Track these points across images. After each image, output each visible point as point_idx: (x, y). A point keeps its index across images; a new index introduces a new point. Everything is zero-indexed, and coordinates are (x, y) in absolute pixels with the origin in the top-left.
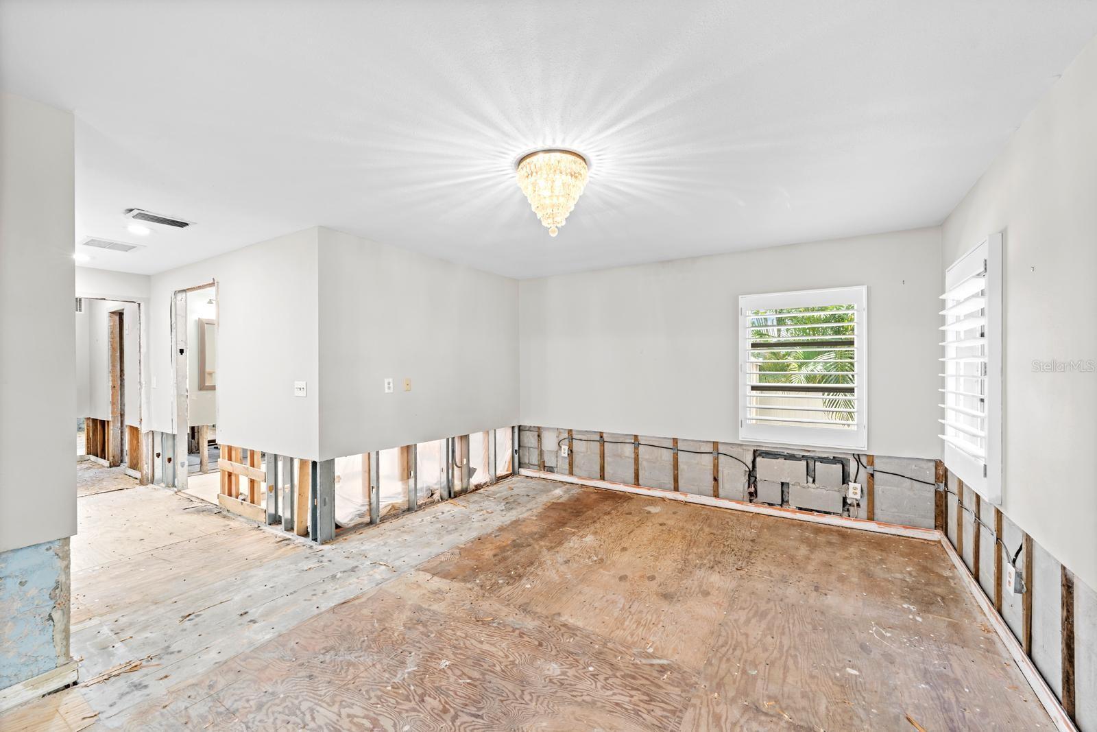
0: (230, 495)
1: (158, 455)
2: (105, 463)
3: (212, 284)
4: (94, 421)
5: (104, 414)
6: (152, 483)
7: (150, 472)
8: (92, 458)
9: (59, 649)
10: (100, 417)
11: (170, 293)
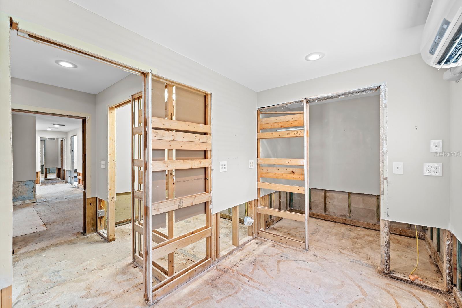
0: (80, 184)
1: (69, 176)
2: (60, 179)
3: (76, 135)
4: (58, 168)
5: (60, 167)
6: (68, 183)
7: (67, 180)
8: (58, 178)
9: (34, 197)
10: (59, 168)
11: (70, 137)
